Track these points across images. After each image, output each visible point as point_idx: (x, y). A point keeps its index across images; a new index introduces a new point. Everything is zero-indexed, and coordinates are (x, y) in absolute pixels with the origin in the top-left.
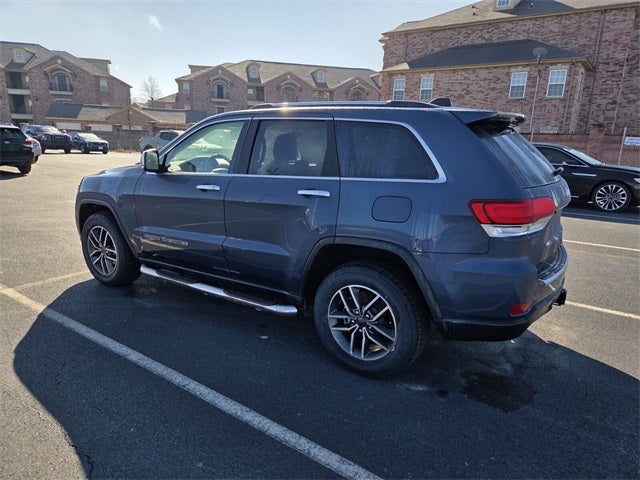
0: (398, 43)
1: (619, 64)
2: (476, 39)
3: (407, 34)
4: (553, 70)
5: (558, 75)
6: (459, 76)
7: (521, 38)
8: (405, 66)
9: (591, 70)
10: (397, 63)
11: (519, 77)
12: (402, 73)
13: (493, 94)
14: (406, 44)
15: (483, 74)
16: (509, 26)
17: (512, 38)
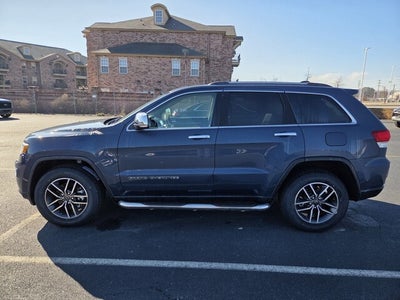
0: (97, 35)
1: (218, 61)
2: (147, 39)
3: (103, 30)
4: (192, 61)
5: (195, 64)
6: (143, 60)
7: (171, 42)
8: (107, 51)
9: (207, 62)
10: (98, 49)
11: (176, 64)
12: (105, 55)
13: (163, 72)
14: (103, 37)
15: (156, 60)
16: (165, 35)
17: (167, 42)
